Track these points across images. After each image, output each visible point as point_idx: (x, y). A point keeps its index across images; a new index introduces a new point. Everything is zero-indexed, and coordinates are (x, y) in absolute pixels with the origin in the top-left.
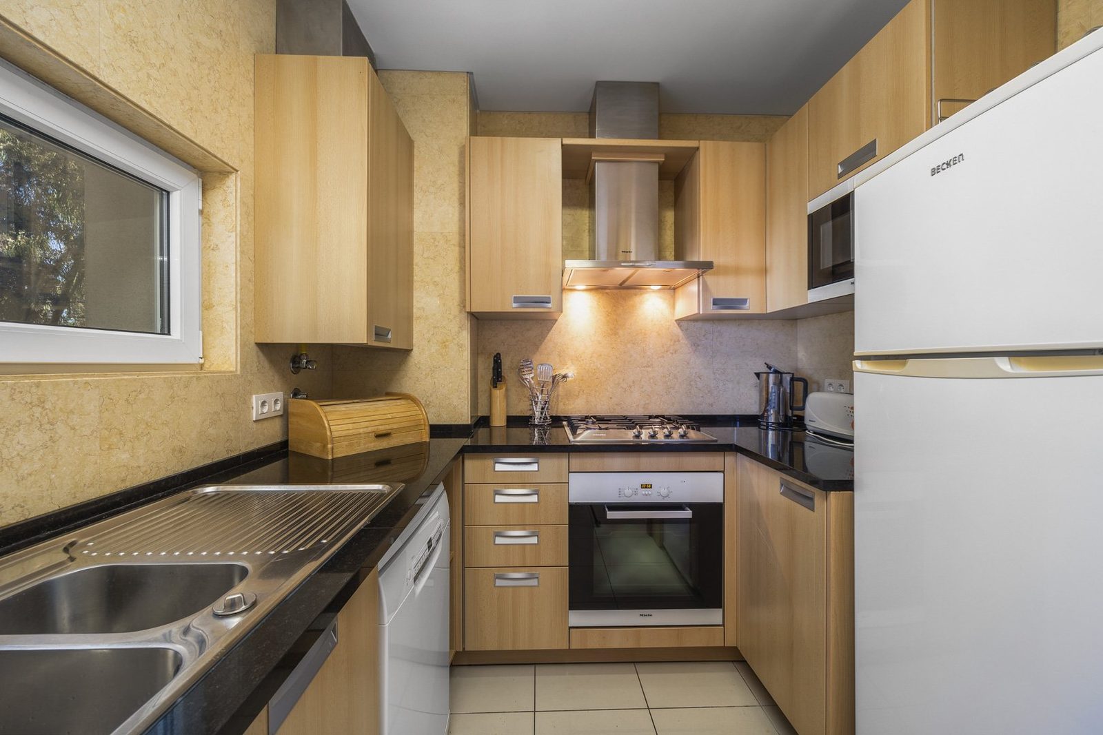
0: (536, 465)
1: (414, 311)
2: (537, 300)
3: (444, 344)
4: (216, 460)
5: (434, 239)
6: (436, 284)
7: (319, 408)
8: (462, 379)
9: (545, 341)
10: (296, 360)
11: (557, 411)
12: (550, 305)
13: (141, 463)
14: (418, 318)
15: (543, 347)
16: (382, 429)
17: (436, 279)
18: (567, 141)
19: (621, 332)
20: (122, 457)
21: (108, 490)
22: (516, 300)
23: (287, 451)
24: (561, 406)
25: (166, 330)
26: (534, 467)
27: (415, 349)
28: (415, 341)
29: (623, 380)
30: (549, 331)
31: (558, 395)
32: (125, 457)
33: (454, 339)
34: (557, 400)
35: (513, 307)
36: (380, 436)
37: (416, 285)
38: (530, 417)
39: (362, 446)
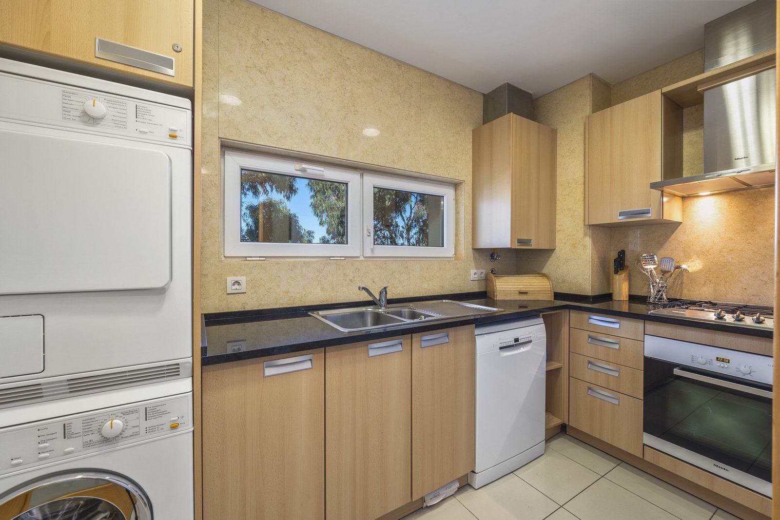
0: (618, 324)
1: (557, 226)
2: (640, 212)
3: (574, 246)
4: (455, 293)
5: (569, 183)
6: (569, 210)
7: (493, 277)
8: (585, 266)
9: (670, 239)
10: (492, 256)
11: (681, 296)
12: (649, 215)
13: (431, 289)
14: (559, 231)
15: (667, 244)
16: (524, 290)
17: (570, 207)
18: (665, 90)
19: (760, 228)
20: (425, 285)
21: (422, 295)
22: (621, 214)
23: (486, 296)
24: (685, 292)
25: (443, 246)
26: (617, 326)
27: (557, 248)
28: (557, 244)
29: (763, 273)
30: (673, 232)
31: (682, 283)
32: (426, 286)
33: (580, 242)
34: (681, 287)
35: (621, 219)
36: (521, 293)
37: (558, 212)
38: (647, 297)
39: (512, 297)
